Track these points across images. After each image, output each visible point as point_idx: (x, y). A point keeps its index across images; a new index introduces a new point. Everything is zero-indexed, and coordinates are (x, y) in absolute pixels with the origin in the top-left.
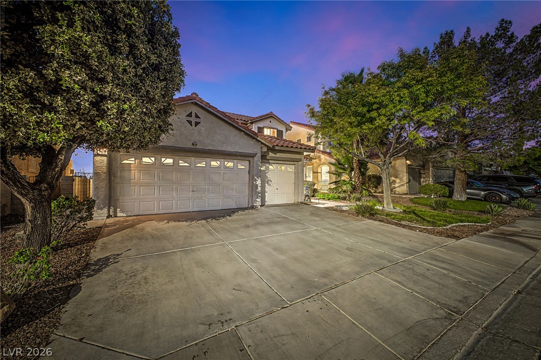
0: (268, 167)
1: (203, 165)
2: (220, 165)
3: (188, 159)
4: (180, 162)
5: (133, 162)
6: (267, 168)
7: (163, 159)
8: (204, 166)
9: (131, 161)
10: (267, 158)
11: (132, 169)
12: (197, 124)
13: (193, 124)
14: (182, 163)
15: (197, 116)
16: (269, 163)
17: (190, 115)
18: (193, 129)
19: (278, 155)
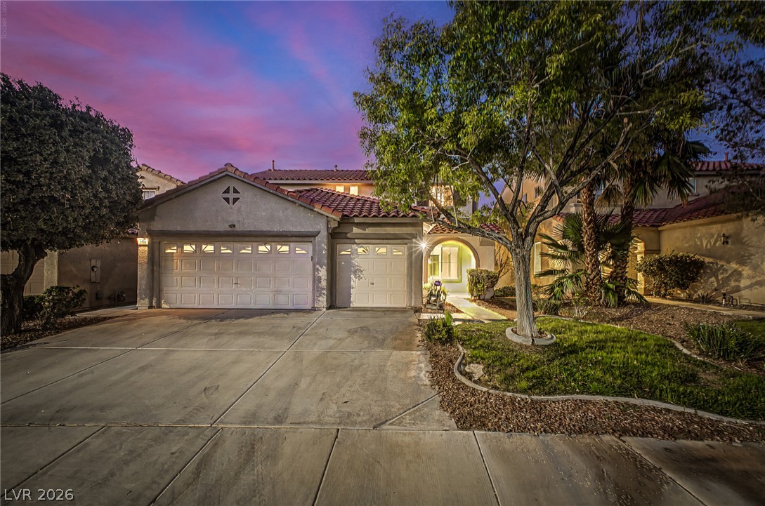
0: (357, 250)
1: (248, 250)
2: (271, 251)
3: (231, 245)
4: (222, 248)
5: (175, 251)
6: (355, 252)
7: (204, 246)
8: (250, 252)
9: (173, 250)
10: (349, 235)
11: (175, 258)
12: (235, 200)
13: (231, 201)
14: (224, 250)
15: (236, 191)
16: (355, 243)
17: (227, 191)
18: (231, 208)
19: (369, 231)
